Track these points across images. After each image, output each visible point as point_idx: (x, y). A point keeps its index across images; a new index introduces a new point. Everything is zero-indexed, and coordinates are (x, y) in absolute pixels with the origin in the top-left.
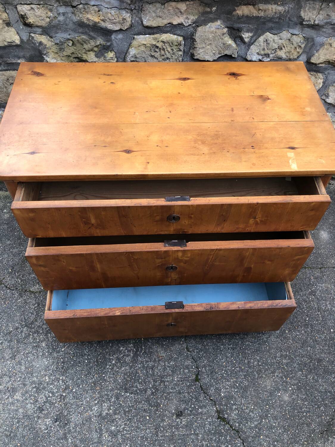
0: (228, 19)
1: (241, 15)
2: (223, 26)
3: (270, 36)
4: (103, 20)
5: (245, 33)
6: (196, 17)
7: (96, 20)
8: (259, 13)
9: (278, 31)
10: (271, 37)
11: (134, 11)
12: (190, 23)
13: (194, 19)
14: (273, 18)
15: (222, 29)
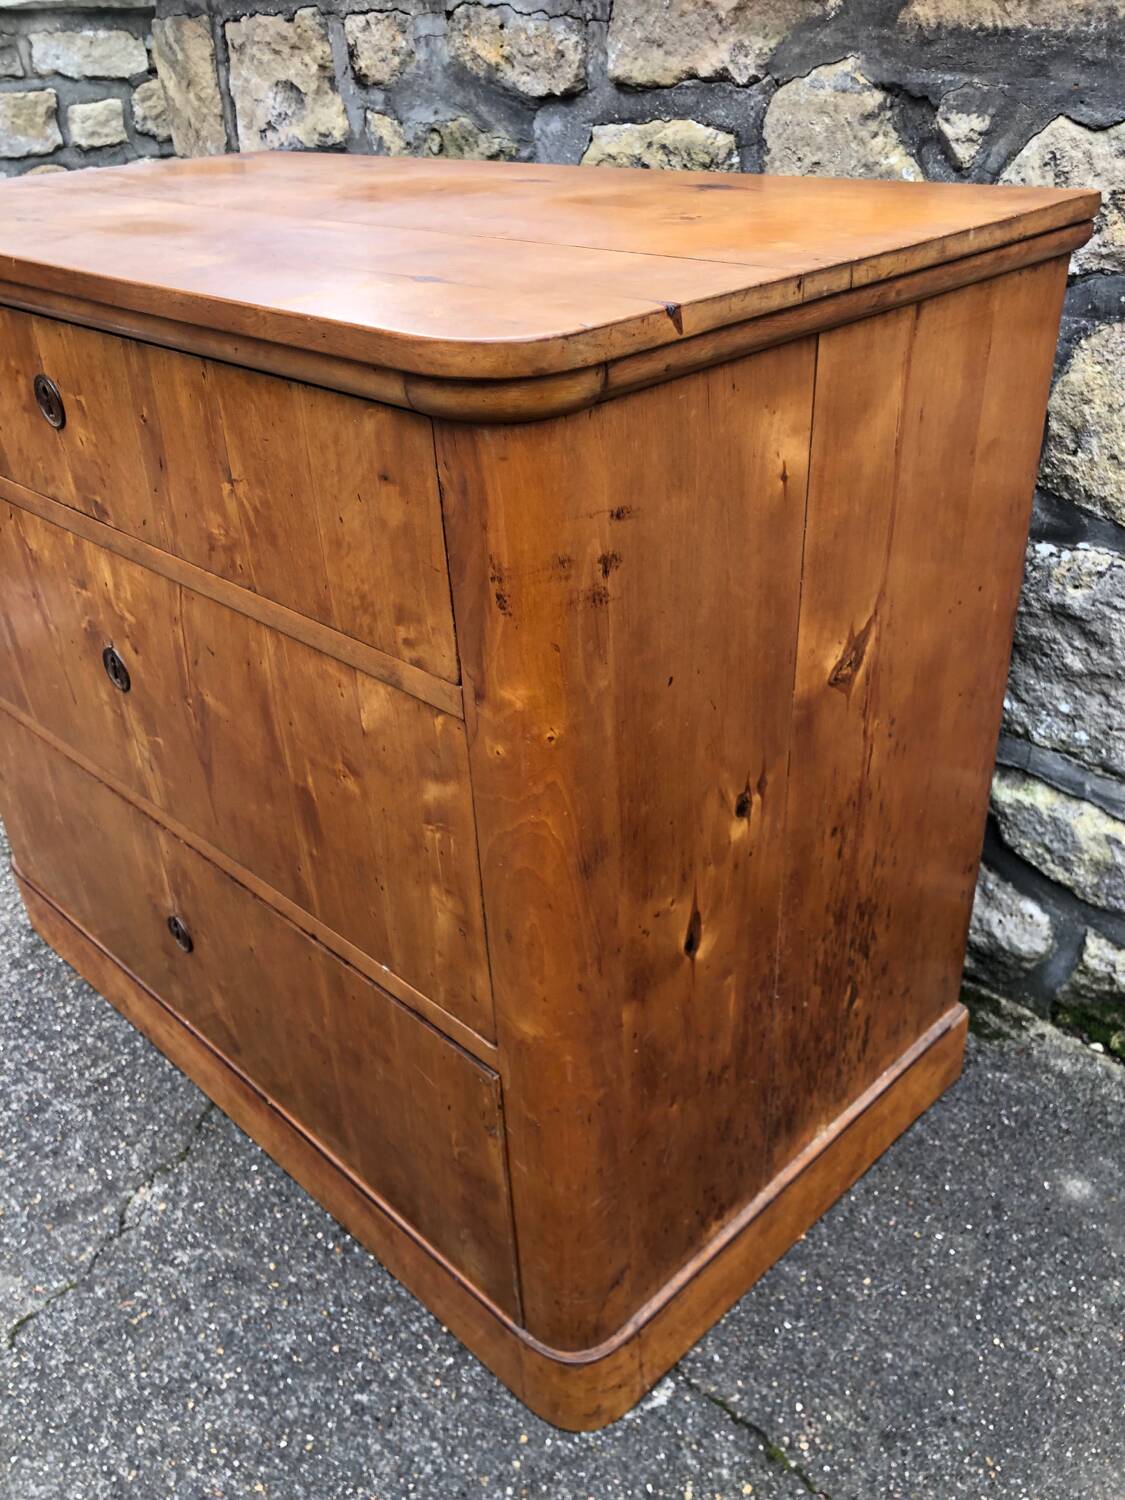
0: (887, 48)
1: (933, 23)
2: (862, 80)
3: (1067, 136)
4: (508, 59)
5: (953, 117)
6: (773, 44)
7: (492, 55)
8: (1005, 10)
9: (1112, 110)
10: (1075, 143)
11: (593, 25)
12: (753, 72)
13: (766, 50)
14: (1077, 39)
15: (860, 93)
